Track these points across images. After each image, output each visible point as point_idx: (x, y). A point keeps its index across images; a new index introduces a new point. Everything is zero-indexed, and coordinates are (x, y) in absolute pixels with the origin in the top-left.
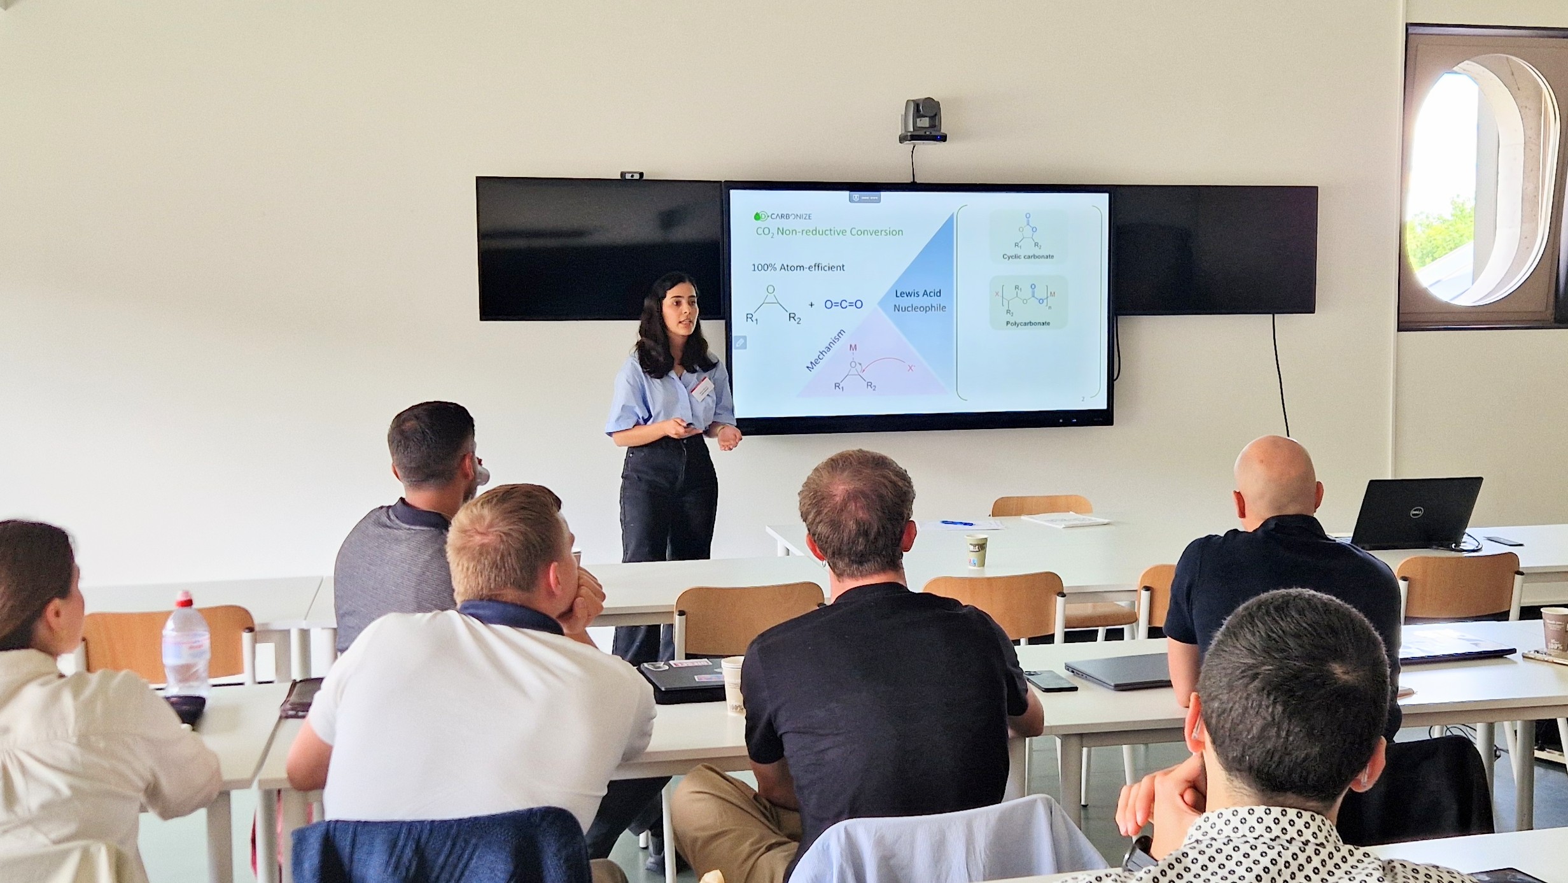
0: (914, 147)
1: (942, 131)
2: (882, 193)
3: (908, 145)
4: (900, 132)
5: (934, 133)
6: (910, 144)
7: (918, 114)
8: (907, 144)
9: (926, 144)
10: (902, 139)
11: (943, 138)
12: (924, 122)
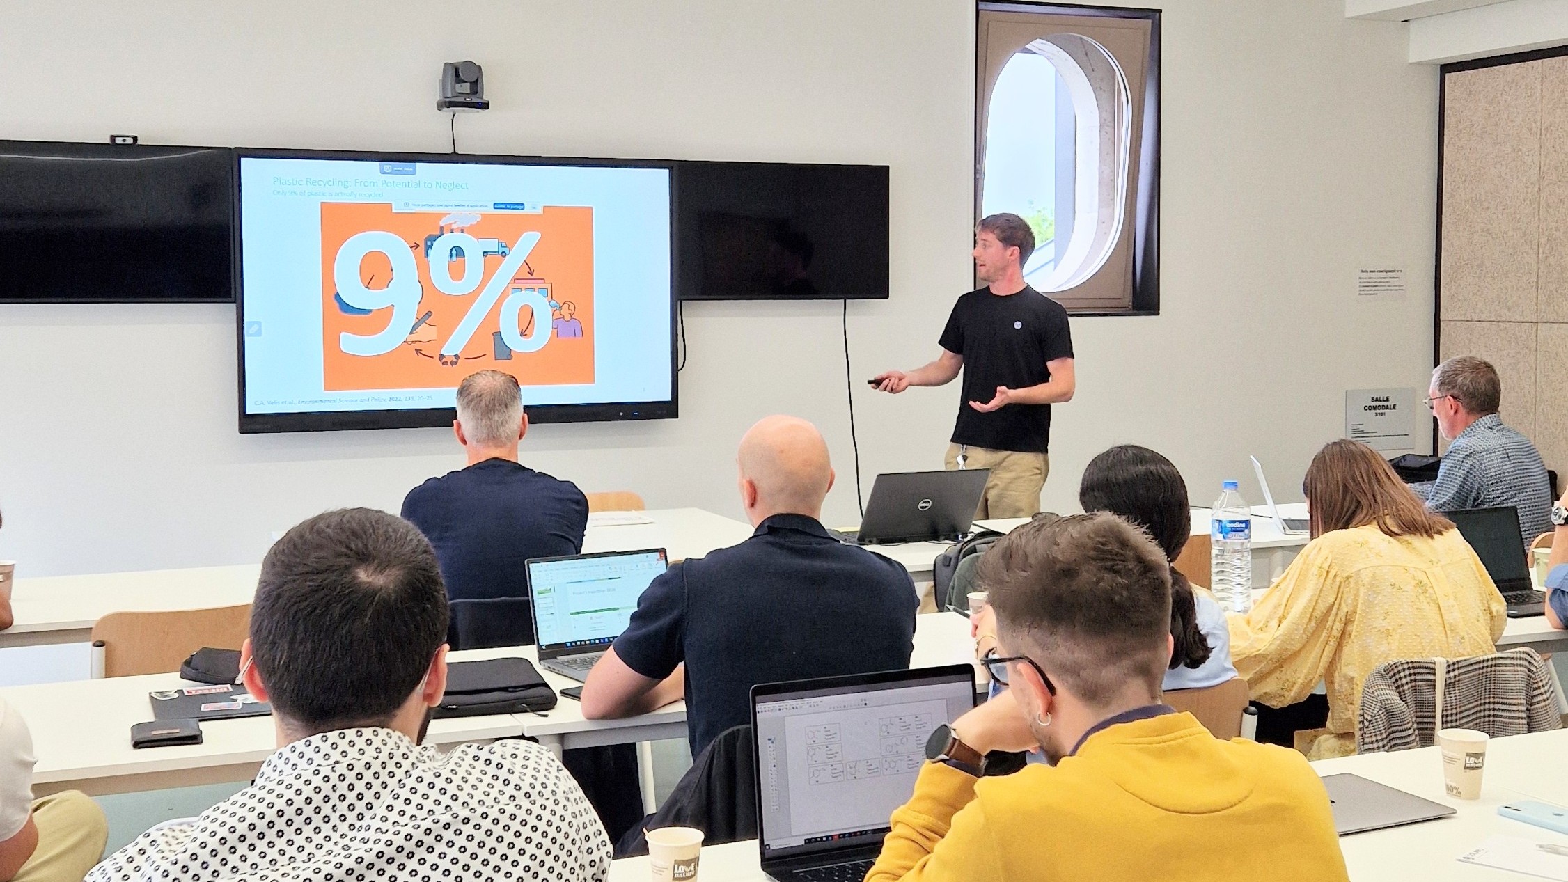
0: (454, 115)
1: (484, 97)
2: (418, 165)
3: (448, 112)
4: (437, 96)
5: (475, 100)
6: (449, 111)
7: (458, 78)
8: (446, 111)
9: (468, 112)
10: (441, 106)
11: (486, 106)
12: (466, 88)
